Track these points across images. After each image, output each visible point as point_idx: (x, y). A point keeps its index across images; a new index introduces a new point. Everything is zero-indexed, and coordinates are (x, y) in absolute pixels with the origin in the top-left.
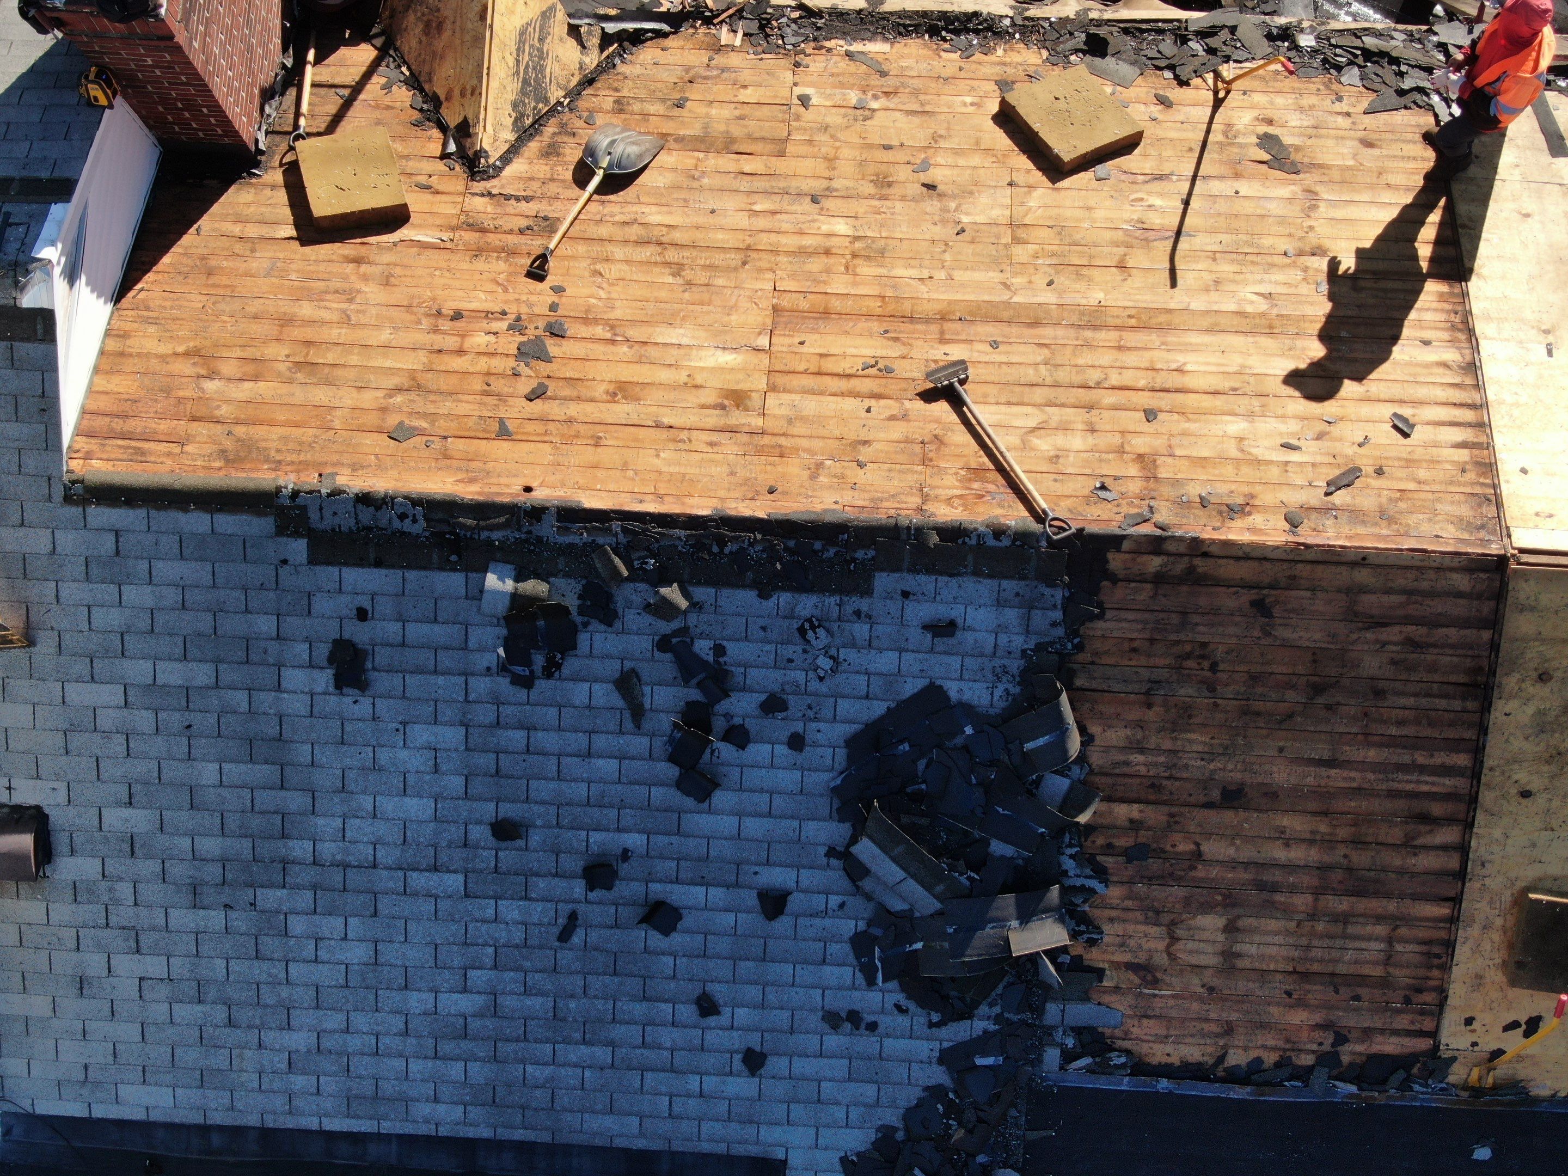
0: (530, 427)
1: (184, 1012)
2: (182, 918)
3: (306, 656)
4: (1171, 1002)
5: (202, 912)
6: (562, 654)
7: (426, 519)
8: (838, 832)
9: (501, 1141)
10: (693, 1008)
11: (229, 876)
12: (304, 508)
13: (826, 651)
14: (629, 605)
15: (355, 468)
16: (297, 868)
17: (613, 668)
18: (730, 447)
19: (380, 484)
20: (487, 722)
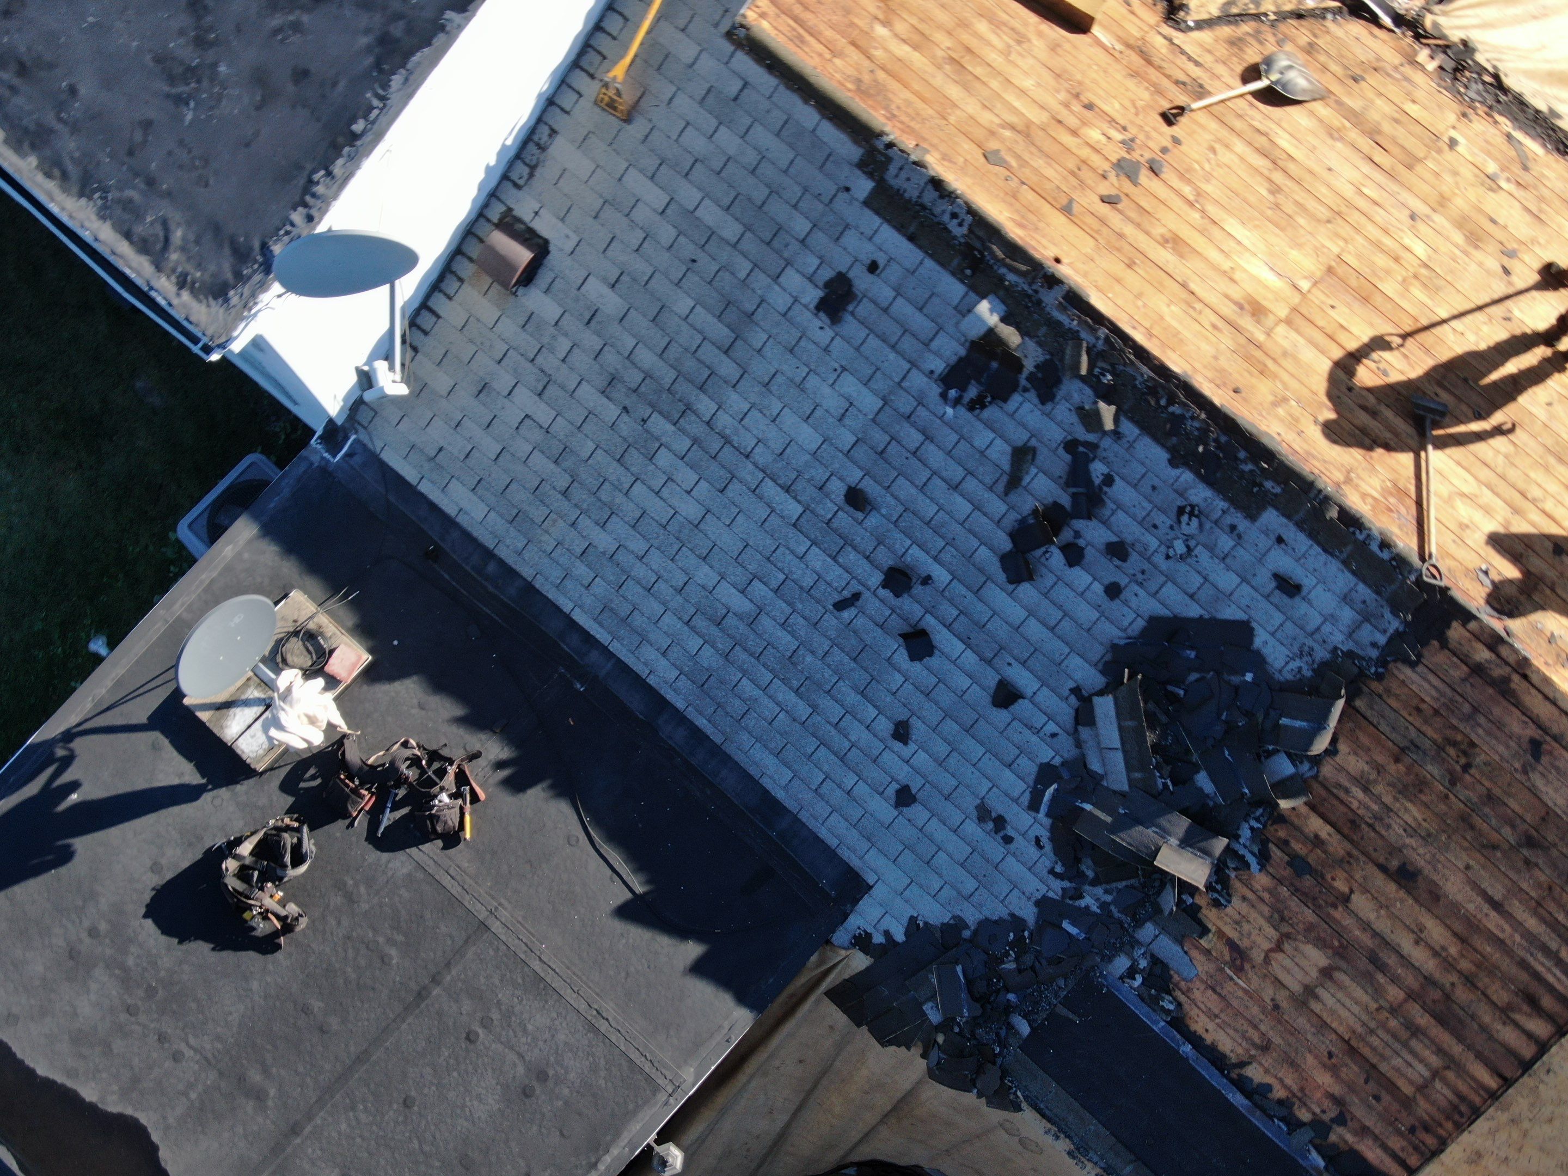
0: (1090, 220)
1: (538, 460)
2: (588, 394)
3: (812, 270)
4: (1240, 993)
5: (605, 400)
6: (993, 398)
7: (971, 230)
8: (1092, 678)
9: (685, 717)
10: (891, 727)
11: (643, 389)
12: (889, 160)
13: (1187, 538)
14: (1067, 398)
15: (945, 157)
16: (693, 418)
17: (1020, 436)
18: (1227, 339)
19: (955, 181)
20: (902, 410)
